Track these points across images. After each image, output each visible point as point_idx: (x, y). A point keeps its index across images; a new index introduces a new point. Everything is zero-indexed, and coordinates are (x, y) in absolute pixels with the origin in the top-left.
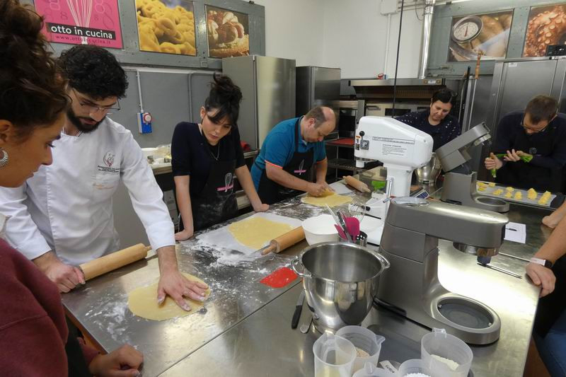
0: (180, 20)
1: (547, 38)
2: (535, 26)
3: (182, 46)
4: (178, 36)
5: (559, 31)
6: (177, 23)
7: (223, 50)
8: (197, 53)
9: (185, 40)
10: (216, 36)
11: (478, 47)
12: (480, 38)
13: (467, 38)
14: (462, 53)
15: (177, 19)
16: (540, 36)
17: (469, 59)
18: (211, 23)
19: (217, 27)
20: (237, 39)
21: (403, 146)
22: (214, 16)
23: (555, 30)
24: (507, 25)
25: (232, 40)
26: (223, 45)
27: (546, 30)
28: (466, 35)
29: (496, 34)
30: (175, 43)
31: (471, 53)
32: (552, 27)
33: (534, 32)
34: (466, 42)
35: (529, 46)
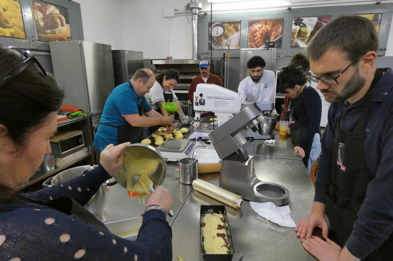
0: (7, 8)
1: (259, 38)
2: (252, 31)
3: (12, 30)
4: (6, 22)
5: (264, 34)
6: (5, 10)
7: (49, 35)
8: (26, 36)
9: (14, 25)
10: (42, 24)
11: (225, 41)
12: (225, 35)
13: (218, 35)
14: (217, 44)
15: (5, 7)
16: (255, 36)
17: (220, 48)
18: (36, 13)
19: (42, 16)
20: (60, 27)
21: (227, 101)
22: (38, 7)
23: (262, 34)
24: (238, 29)
25: (56, 27)
26: (49, 31)
27: (257, 33)
28: (217, 34)
29: (233, 34)
30: (4, 27)
31: (221, 45)
32: (260, 32)
33: (252, 34)
34: (218, 38)
35: (250, 42)
